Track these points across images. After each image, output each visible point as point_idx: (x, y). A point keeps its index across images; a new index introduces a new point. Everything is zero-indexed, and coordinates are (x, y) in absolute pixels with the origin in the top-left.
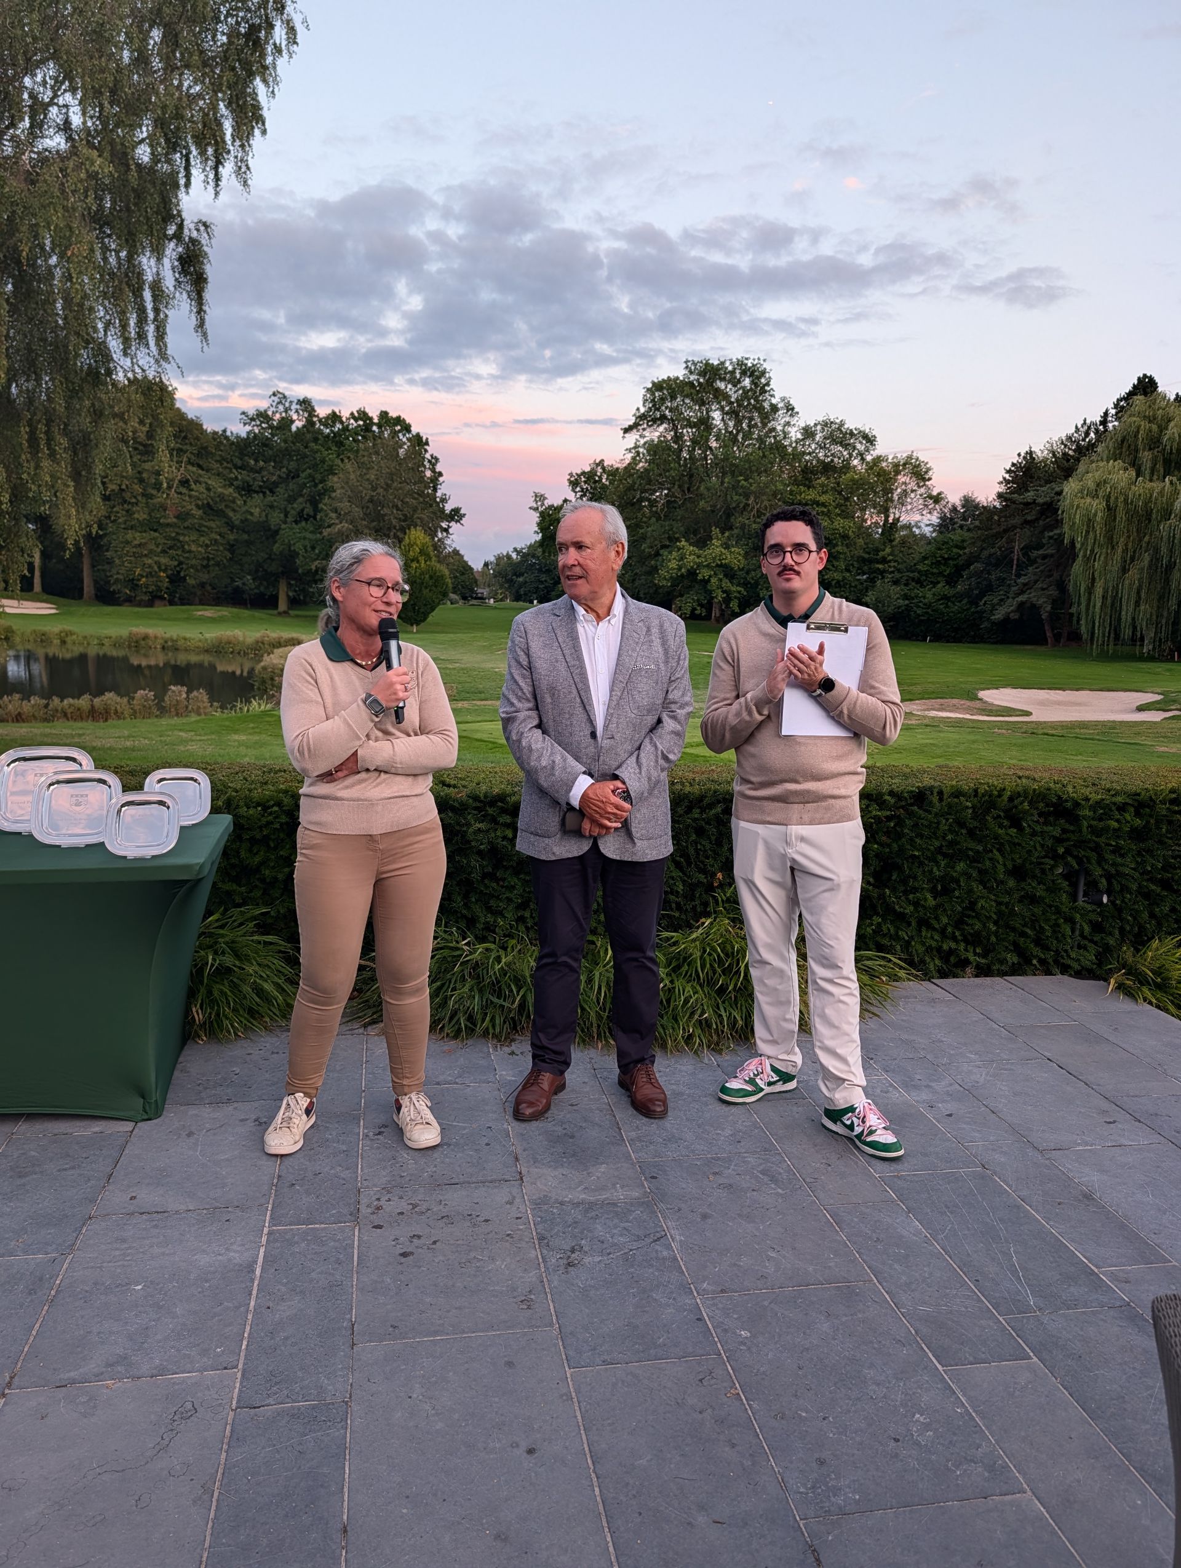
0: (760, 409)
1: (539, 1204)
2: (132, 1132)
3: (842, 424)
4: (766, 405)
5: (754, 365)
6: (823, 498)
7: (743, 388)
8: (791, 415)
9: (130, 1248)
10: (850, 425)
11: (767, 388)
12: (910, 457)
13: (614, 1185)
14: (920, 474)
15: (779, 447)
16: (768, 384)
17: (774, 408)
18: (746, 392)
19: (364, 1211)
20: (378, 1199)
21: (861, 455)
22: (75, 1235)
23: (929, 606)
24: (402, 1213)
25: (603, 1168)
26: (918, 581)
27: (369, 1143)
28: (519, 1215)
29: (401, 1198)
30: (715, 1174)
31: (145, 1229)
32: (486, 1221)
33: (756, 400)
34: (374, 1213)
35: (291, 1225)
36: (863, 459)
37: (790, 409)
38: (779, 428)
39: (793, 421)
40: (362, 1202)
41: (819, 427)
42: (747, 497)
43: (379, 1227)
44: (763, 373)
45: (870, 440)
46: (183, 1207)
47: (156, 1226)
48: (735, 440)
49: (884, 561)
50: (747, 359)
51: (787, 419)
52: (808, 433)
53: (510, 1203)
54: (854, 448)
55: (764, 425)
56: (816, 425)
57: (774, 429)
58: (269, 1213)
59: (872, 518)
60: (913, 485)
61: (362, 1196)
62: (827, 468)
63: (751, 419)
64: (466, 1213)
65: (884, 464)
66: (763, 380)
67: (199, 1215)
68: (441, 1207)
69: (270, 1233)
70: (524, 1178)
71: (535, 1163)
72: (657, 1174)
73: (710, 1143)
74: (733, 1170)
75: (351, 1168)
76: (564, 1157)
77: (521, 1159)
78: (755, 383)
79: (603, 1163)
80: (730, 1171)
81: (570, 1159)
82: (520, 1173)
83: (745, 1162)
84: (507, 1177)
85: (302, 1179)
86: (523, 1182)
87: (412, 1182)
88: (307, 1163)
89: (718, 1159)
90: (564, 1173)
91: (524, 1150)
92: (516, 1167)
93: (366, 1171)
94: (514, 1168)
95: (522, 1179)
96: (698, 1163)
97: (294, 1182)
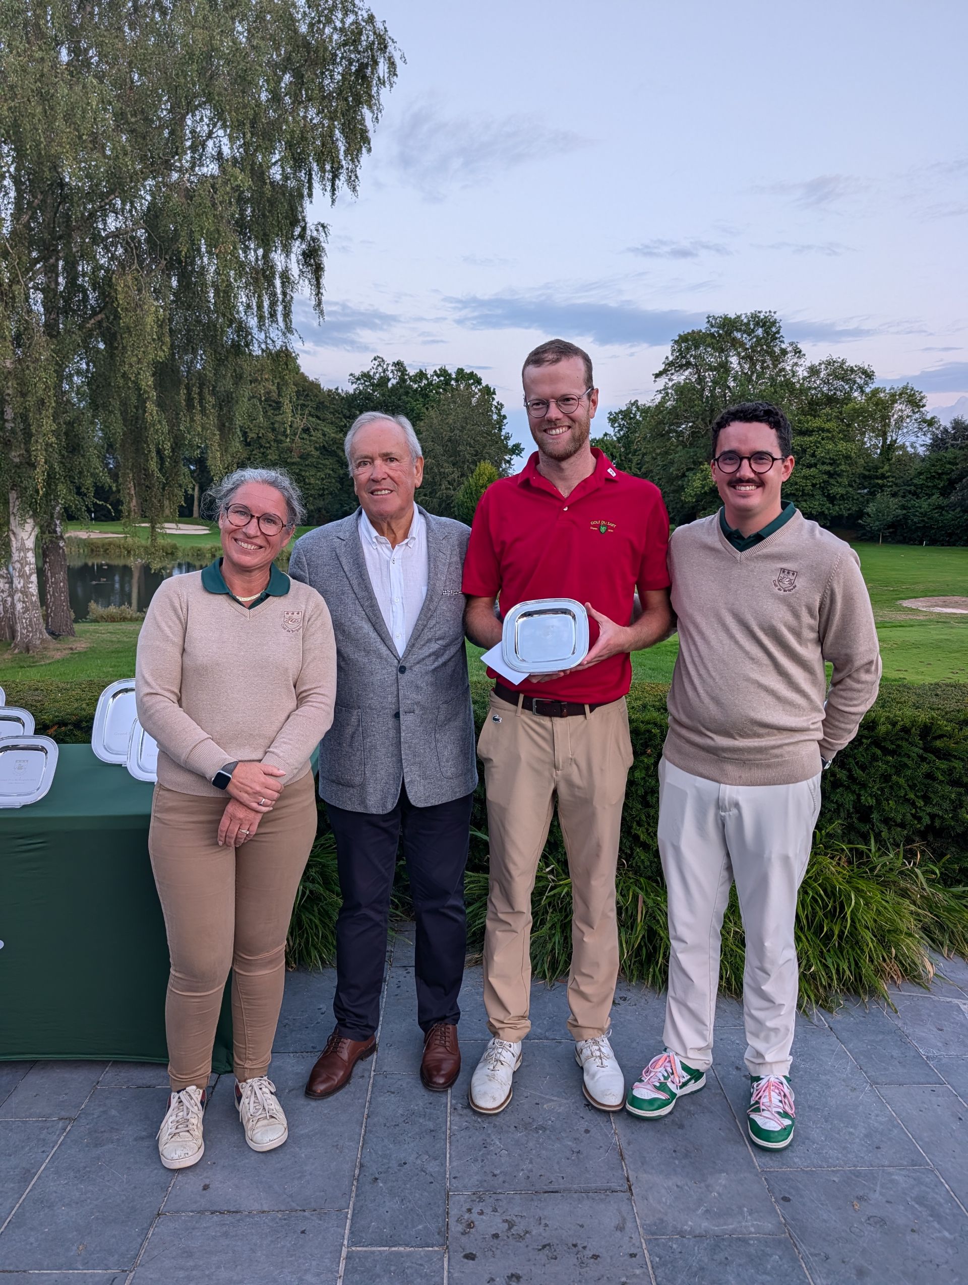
0: (771, 353)
1: (655, 1231)
3: (843, 362)
4: (777, 350)
5: (766, 317)
6: (827, 426)
7: (757, 337)
8: (799, 357)
9: (195, 1268)
10: (851, 363)
11: (777, 336)
12: (906, 388)
13: (740, 1208)
14: (915, 401)
15: (788, 384)
16: (778, 332)
17: (784, 352)
18: (759, 340)
19: (456, 1228)
20: (469, 1210)
21: (861, 389)
22: (140, 1240)
23: (924, 514)
24: (496, 1236)
25: (723, 1179)
26: (914, 493)
27: (457, 1118)
28: (633, 1251)
29: (495, 1210)
30: (860, 1199)
31: (214, 1238)
32: (595, 1257)
33: (769, 346)
34: (464, 1233)
35: (371, 1245)
36: (862, 392)
37: (798, 352)
38: (788, 368)
39: (801, 362)
40: (452, 1213)
41: (823, 366)
43: (470, 1257)
44: (774, 323)
45: (868, 375)
46: (256, 1207)
47: (226, 1235)
48: (750, 380)
49: (883, 477)
50: (759, 312)
51: (795, 360)
52: (814, 371)
53: (620, 1228)
54: (855, 382)
55: (775, 366)
56: (820, 364)
57: (783, 369)
58: (349, 1222)
59: (870, 441)
60: (908, 411)
61: (451, 1203)
62: (830, 400)
63: (764, 362)
64: (571, 1241)
65: (882, 395)
66: (774, 329)
67: (273, 1220)
68: (542, 1228)
69: (348, 1258)
70: (632, 1188)
71: (643, 1164)
72: (789, 1193)
73: (844, 1148)
74: (881, 1194)
75: (439, 1157)
76: (676, 1158)
77: (626, 1156)
78: (767, 332)
79: (722, 1171)
80: (877, 1195)
81: (684, 1161)
82: (628, 1181)
83: (892, 1181)
84: (614, 1185)
85: (386, 1172)
86: (632, 1194)
87: (506, 1185)
88: (391, 1146)
89: (858, 1174)
90: (679, 1184)
91: (629, 1143)
92: (623, 1170)
93: (455, 1164)
94: (620, 1172)
95: (631, 1190)
96: (835, 1179)
97: (377, 1176)
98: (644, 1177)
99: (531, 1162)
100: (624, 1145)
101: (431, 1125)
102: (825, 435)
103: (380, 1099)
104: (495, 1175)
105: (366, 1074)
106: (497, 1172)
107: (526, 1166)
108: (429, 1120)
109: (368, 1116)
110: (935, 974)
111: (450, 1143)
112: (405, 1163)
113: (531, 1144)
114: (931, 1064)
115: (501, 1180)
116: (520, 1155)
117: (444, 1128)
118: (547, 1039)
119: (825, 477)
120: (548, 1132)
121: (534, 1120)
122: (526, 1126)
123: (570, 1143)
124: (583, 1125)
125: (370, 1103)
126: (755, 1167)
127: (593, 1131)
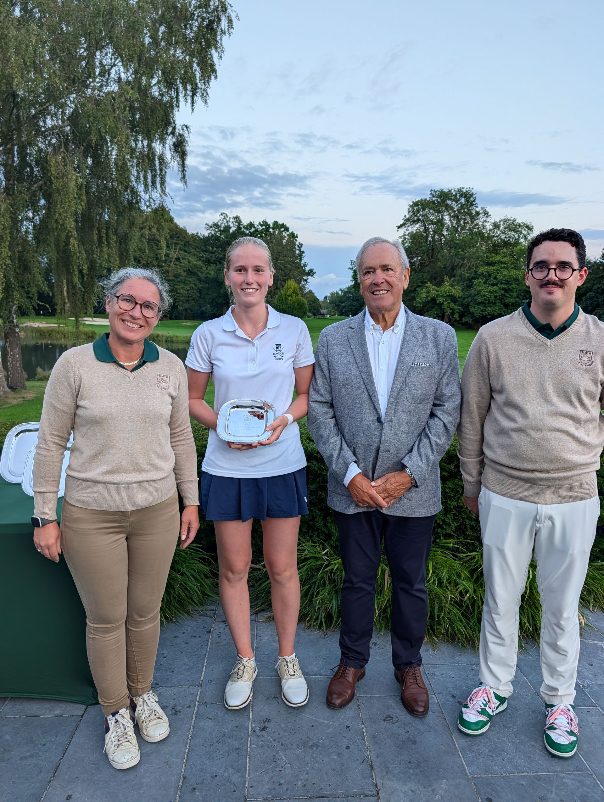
0: (470, 214)
2: (82, 716)
3: (514, 220)
4: (473, 212)
5: (467, 191)
6: (504, 260)
7: (461, 203)
8: (487, 217)
10: (519, 221)
11: (474, 203)
15: (480, 234)
16: (474, 201)
17: (478, 213)
18: (462, 205)
21: (525, 236)
33: (468, 210)
36: (526, 239)
37: (486, 213)
38: (480, 223)
39: (488, 220)
41: (502, 223)
42: (463, 260)
44: (472, 195)
45: (530, 228)
48: (456, 231)
50: (463, 188)
51: (485, 219)
52: (496, 226)
54: (521, 233)
55: (472, 222)
56: (500, 221)
57: (477, 224)
62: (506, 244)
63: (465, 219)
66: (472, 199)
70: (380, 792)
71: (387, 773)
72: (492, 795)
73: (529, 757)
74: (556, 794)
75: (241, 770)
76: (411, 768)
77: (375, 767)
78: (467, 201)
79: (444, 778)
80: (553, 795)
81: (416, 770)
82: (377, 787)
83: (564, 784)
84: (366, 791)
85: (202, 783)
86: (379, 798)
87: (289, 792)
88: (207, 762)
89: (539, 778)
90: (413, 789)
91: (378, 756)
92: (373, 779)
93: (252, 775)
94: (371, 779)
95: (378, 794)
96: (523, 783)
97: (195, 786)
98: (388, 783)
99: (307, 773)
100: (374, 758)
101: (236, 744)
102: (503, 265)
103: (201, 724)
104: (281, 784)
105: (192, 705)
106: (282, 782)
107: (304, 776)
108: (235, 740)
109: (192, 738)
110: (586, 624)
111: (249, 758)
112: (216, 776)
113: (307, 758)
114: (586, 691)
115: (285, 788)
116: (299, 767)
117: (245, 747)
118: (321, 675)
119: (503, 292)
120: (320, 748)
121: (310, 739)
122: (305, 744)
123: (335, 757)
124: (345, 743)
125: (194, 726)
126: (466, 774)
127: (352, 747)
